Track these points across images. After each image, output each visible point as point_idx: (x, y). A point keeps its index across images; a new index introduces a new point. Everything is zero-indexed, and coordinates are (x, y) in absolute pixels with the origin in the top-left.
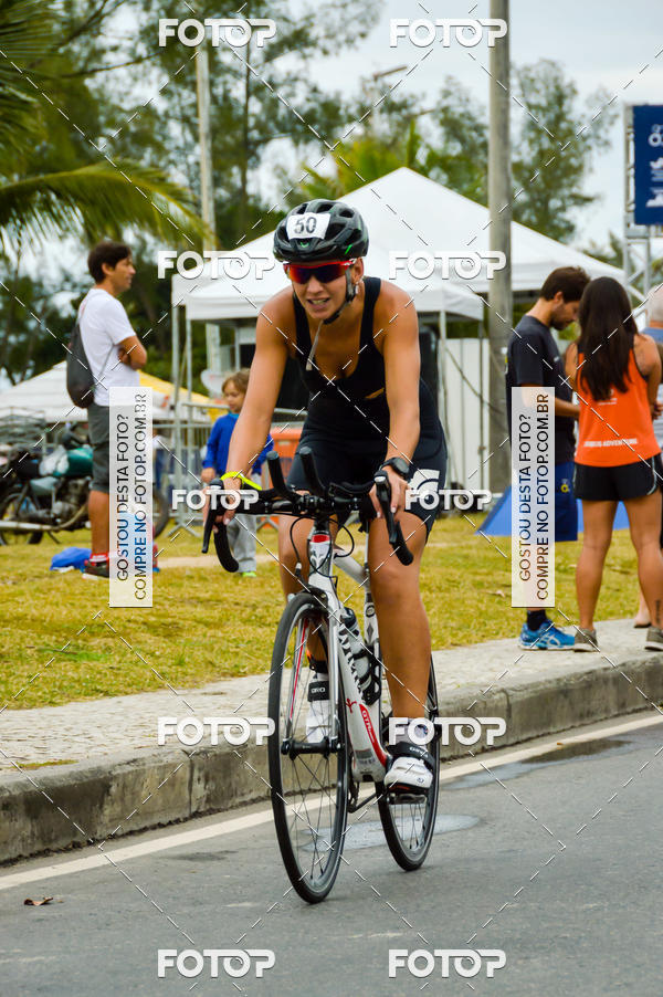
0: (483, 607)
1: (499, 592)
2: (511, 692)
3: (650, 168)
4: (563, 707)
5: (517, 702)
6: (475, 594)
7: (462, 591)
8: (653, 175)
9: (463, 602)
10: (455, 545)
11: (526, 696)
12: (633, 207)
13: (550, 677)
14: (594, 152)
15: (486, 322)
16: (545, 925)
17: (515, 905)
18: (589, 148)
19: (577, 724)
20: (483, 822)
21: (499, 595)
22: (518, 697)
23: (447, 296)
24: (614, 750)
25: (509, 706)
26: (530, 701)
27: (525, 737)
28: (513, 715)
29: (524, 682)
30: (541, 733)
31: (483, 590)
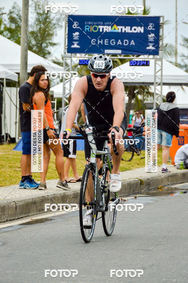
0: (11, 174)
1: (17, 169)
2: (17, 202)
3: (73, 35)
4: (34, 207)
5: (18, 205)
6: (9, 170)
7: (5, 169)
8: (74, 38)
9: (5, 172)
10: (4, 153)
11: (22, 204)
12: (67, 47)
13: (30, 198)
14: (57, 29)
15: (19, 82)
16: (18, 278)
17: (10, 272)
18: (56, 28)
19: (38, 213)
20: (4, 244)
21: (17, 170)
22: (19, 204)
23: (6, 73)
24: (49, 222)
25: (16, 206)
26: (23, 205)
27: (21, 217)
28: (17, 209)
29: (22, 199)
30: (26, 215)
31: (12, 169)
